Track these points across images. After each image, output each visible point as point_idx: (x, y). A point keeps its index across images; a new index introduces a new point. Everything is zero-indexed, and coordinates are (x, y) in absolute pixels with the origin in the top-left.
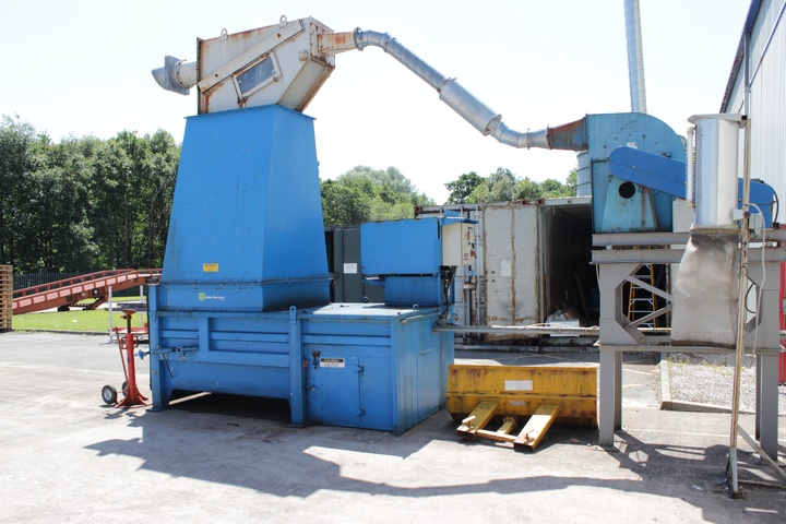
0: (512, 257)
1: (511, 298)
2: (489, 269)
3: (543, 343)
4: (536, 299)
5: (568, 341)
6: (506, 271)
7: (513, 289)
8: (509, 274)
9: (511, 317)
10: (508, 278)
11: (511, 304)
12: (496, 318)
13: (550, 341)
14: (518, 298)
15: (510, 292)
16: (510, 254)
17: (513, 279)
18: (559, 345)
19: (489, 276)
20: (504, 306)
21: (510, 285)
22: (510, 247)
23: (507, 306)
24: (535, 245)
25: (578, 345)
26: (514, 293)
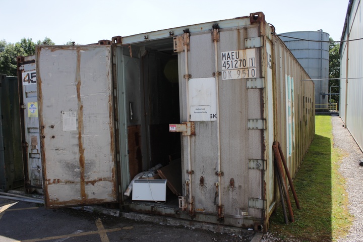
0: (76, 107)
1: (78, 156)
2: (47, 122)
3: (123, 208)
4: (111, 158)
5: (148, 208)
6: (70, 124)
7: (80, 146)
8: (74, 127)
9: (79, 179)
10: (73, 133)
11: (78, 163)
12: (59, 181)
13: (132, 206)
14: (87, 156)
15: (77, 149)
16: (75, 105)
17: (80, 134)
18: (140, 212)
19: (47, 131)
20: (69, 166)
21: (76, 141)
22: (75, 96)
23: (73, 167)
24: (109, 92)
25: (160, 214)
26: (81, 150)
